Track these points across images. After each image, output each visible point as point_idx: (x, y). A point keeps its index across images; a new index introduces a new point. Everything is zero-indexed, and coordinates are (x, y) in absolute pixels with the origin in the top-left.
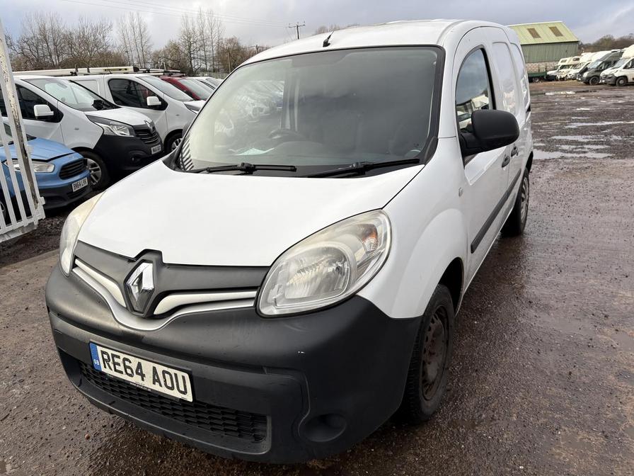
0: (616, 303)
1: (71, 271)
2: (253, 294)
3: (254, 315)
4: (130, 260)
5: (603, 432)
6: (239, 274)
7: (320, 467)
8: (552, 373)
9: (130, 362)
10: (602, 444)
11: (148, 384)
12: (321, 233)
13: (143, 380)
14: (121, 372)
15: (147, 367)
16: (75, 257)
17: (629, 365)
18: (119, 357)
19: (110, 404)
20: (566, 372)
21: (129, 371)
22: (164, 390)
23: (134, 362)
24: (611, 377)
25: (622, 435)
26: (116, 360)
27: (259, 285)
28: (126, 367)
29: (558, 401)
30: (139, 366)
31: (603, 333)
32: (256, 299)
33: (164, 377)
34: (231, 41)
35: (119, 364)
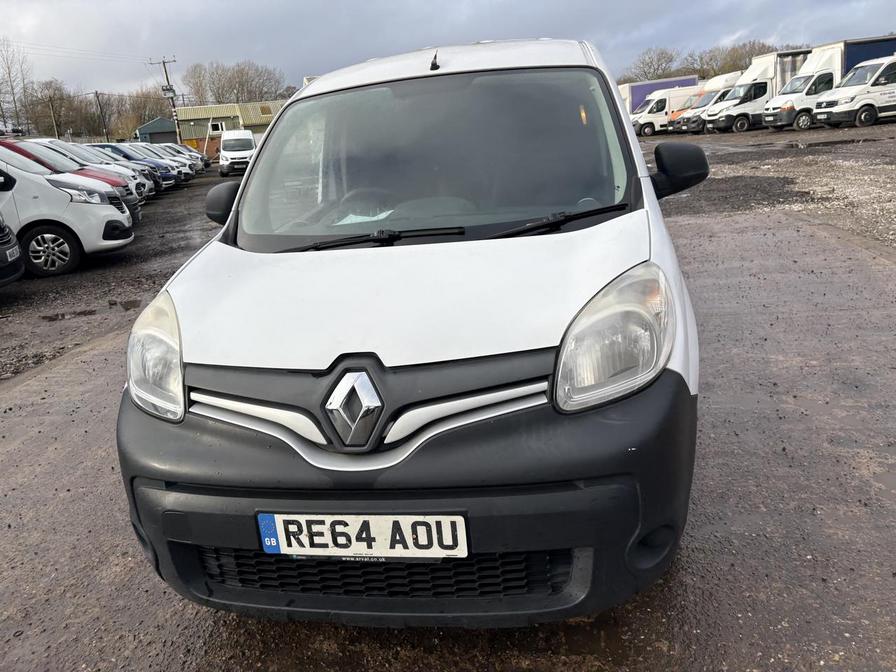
0: (775, 369)
1: (186, 411)
2: (544, 386)
3: (553, 414)
4: (317, 374)
5: (860, 501)
6: (517, 363)
7: (586, 620)
8: (767, 453)
9: (346, 525)
10: (867, 513)
11: (382, 550)
12: (604, 296)
13: (370, 546)
14: (325, 546)
15: (381, 525)
16: (188, 389)
17: (834, 429)
18: (322, 523)
19: (288, 605)
20: (779, 450)
21: (342, 540)
22: (413, 553)
23: (354, 523)
24: (826, 445)
25: (878, 500)
26: (315, 528)
27: (551, 372)
28: (335, 535)
29: (794, 480)
30: (365, 526)
31: (787, 402)
32: (551, 393)
33: (414, 532)
34: (48, 85)
35: (321, 534)
